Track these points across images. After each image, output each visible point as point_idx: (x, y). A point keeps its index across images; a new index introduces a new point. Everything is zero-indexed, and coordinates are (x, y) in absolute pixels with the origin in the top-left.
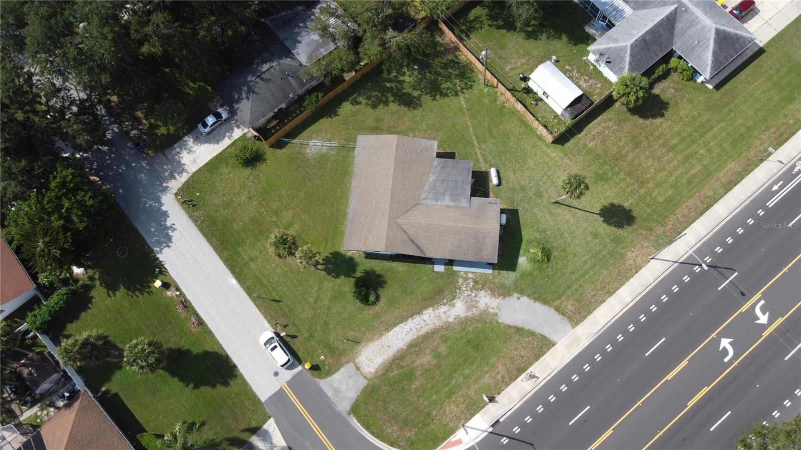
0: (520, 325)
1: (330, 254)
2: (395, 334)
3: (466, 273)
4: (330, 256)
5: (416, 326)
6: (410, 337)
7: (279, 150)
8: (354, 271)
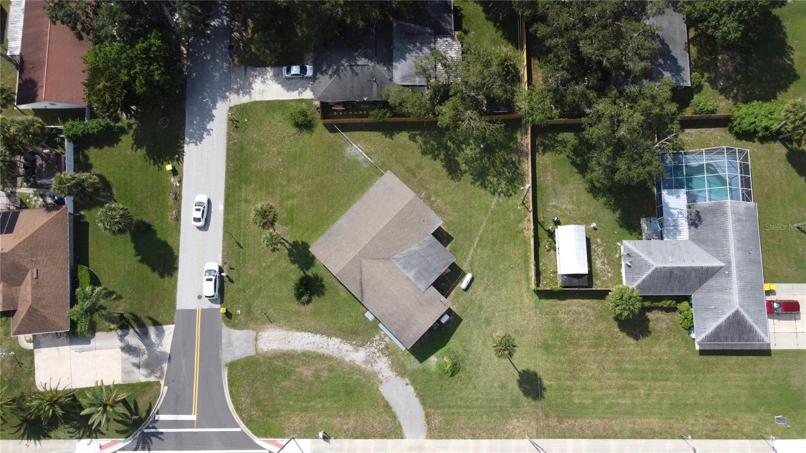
0: (391, 404)
1: (302, 241)
2: (301, 337)
3: (386, 335)
4: (300, 243)
5: (320, 343)
6: (309, 348)
7: (328, 132)
8: (308, 269)
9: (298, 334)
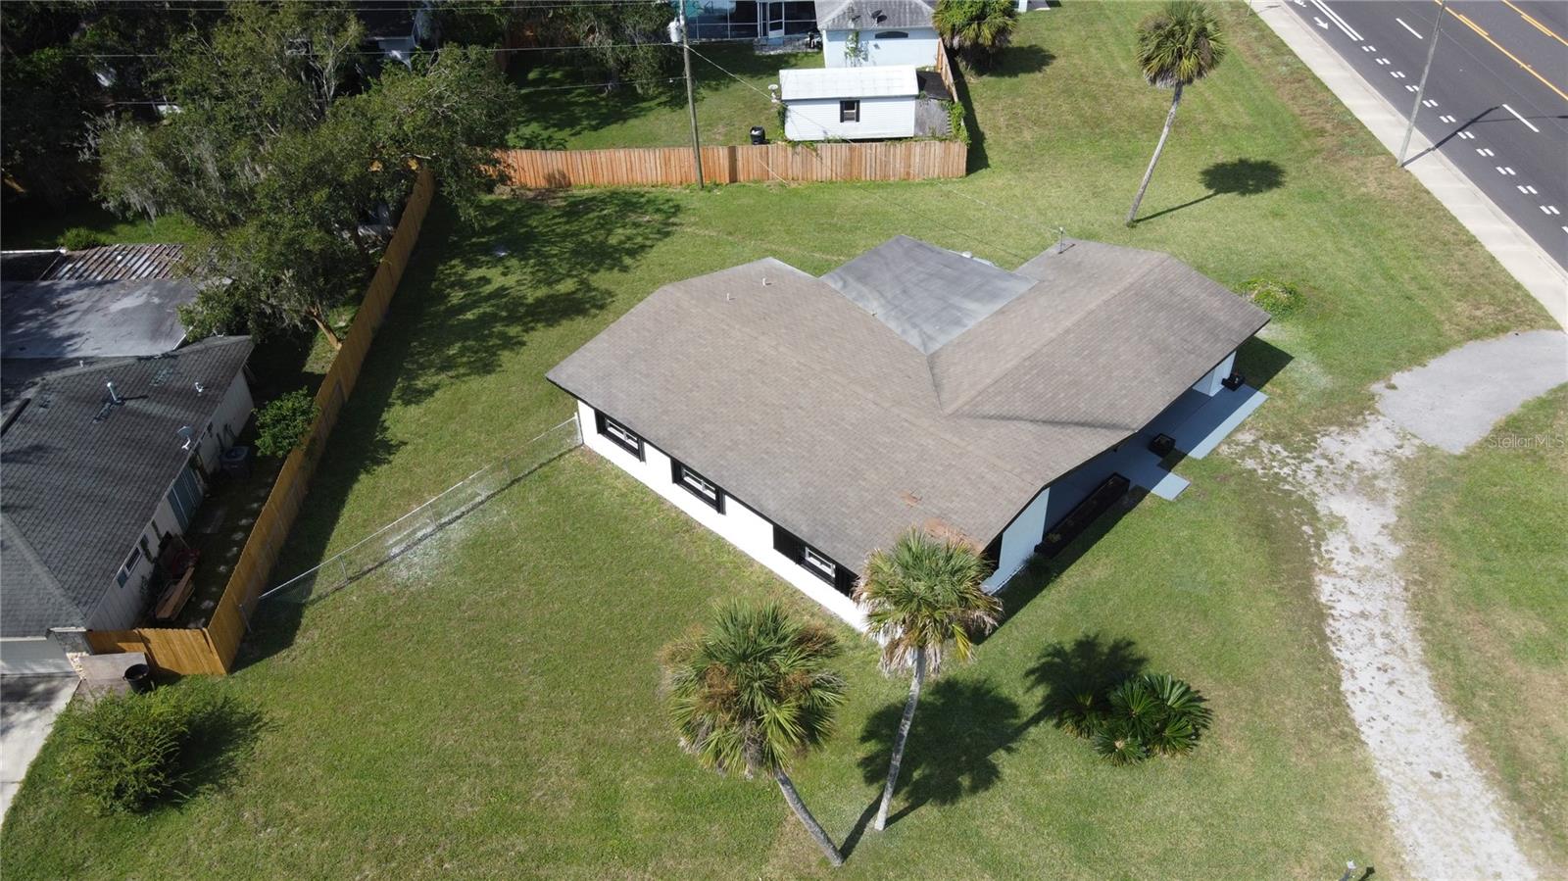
5: (1374, 645)
6: (1421, 690)
7: (284, 653)
9: (1371, 735)
